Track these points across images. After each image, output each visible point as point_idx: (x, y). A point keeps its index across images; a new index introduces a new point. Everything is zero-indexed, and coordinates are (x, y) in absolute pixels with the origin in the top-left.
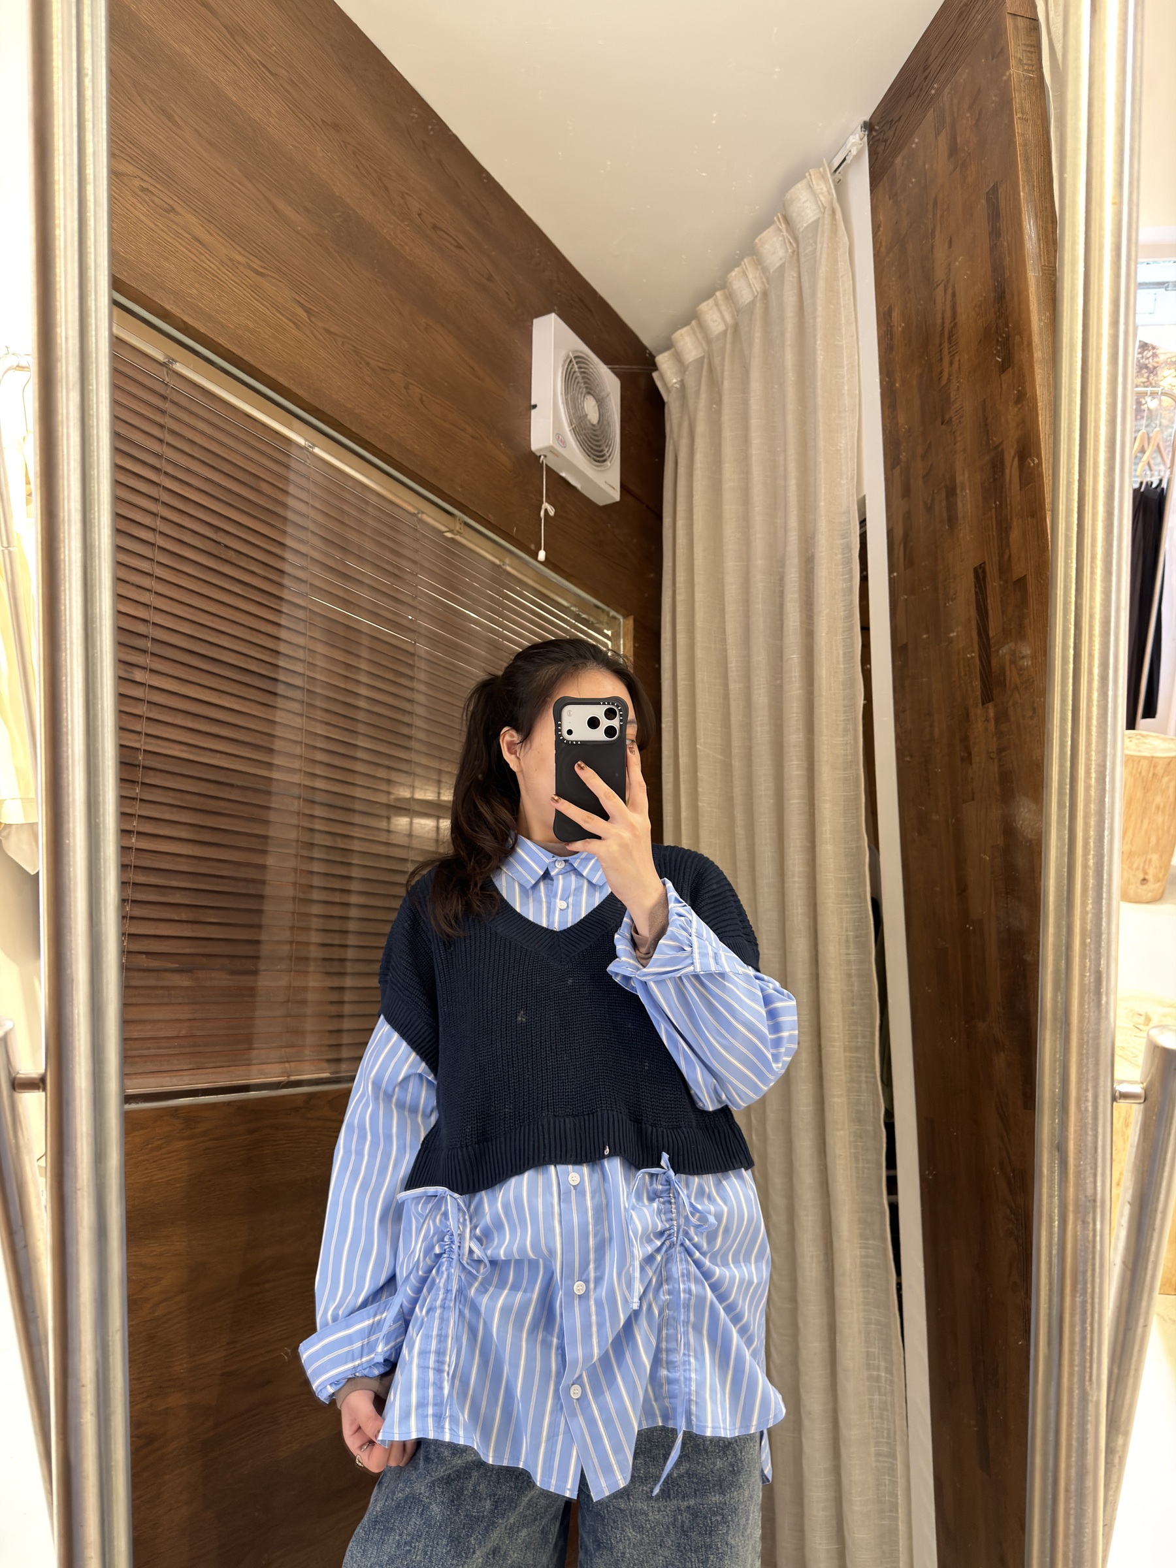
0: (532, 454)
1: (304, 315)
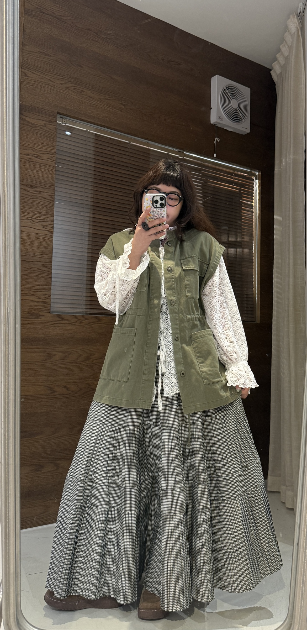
0: (212, 124)
1: (123, 107)
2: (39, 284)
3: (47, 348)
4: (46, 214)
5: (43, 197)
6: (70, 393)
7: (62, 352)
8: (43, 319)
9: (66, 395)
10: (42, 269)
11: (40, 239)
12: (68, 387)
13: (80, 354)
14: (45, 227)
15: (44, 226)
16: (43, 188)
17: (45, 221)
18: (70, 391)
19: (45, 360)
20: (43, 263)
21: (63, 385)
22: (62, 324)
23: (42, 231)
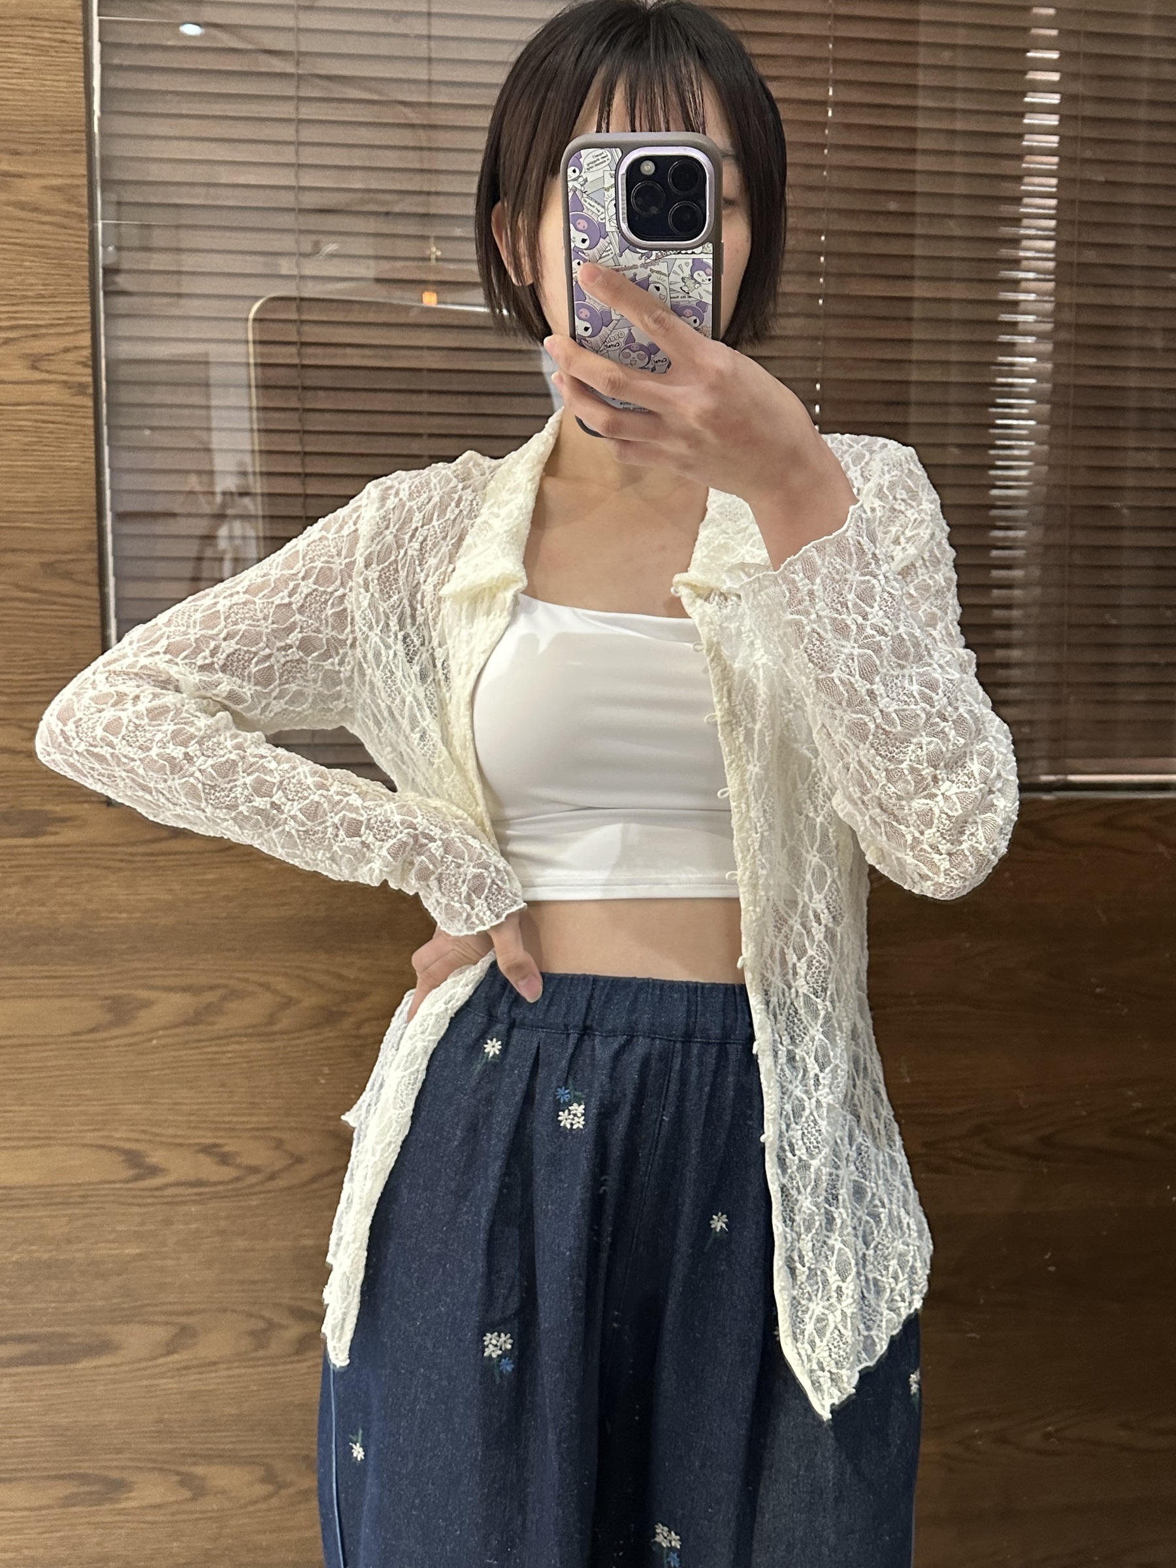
2: (33, 666)
3: (103, 971)
4: (43, 297)
5: (21, 206)
6: (237, 1179)
7: (185, 989)
8: (68, 835)
9: (220, 1188)
10: (45, 588)
11: (21, 430)
12: (226, 1149)
13: (284, 996)
14: (44, 365)
15: (35, 362)
16: (16, 153)
17: (43, 331)
18: (239, 1166)
19: (93, 1030)
20: (48, 558)
21: (197, 1141)
22: (175, 853)
23: (26, 388)
